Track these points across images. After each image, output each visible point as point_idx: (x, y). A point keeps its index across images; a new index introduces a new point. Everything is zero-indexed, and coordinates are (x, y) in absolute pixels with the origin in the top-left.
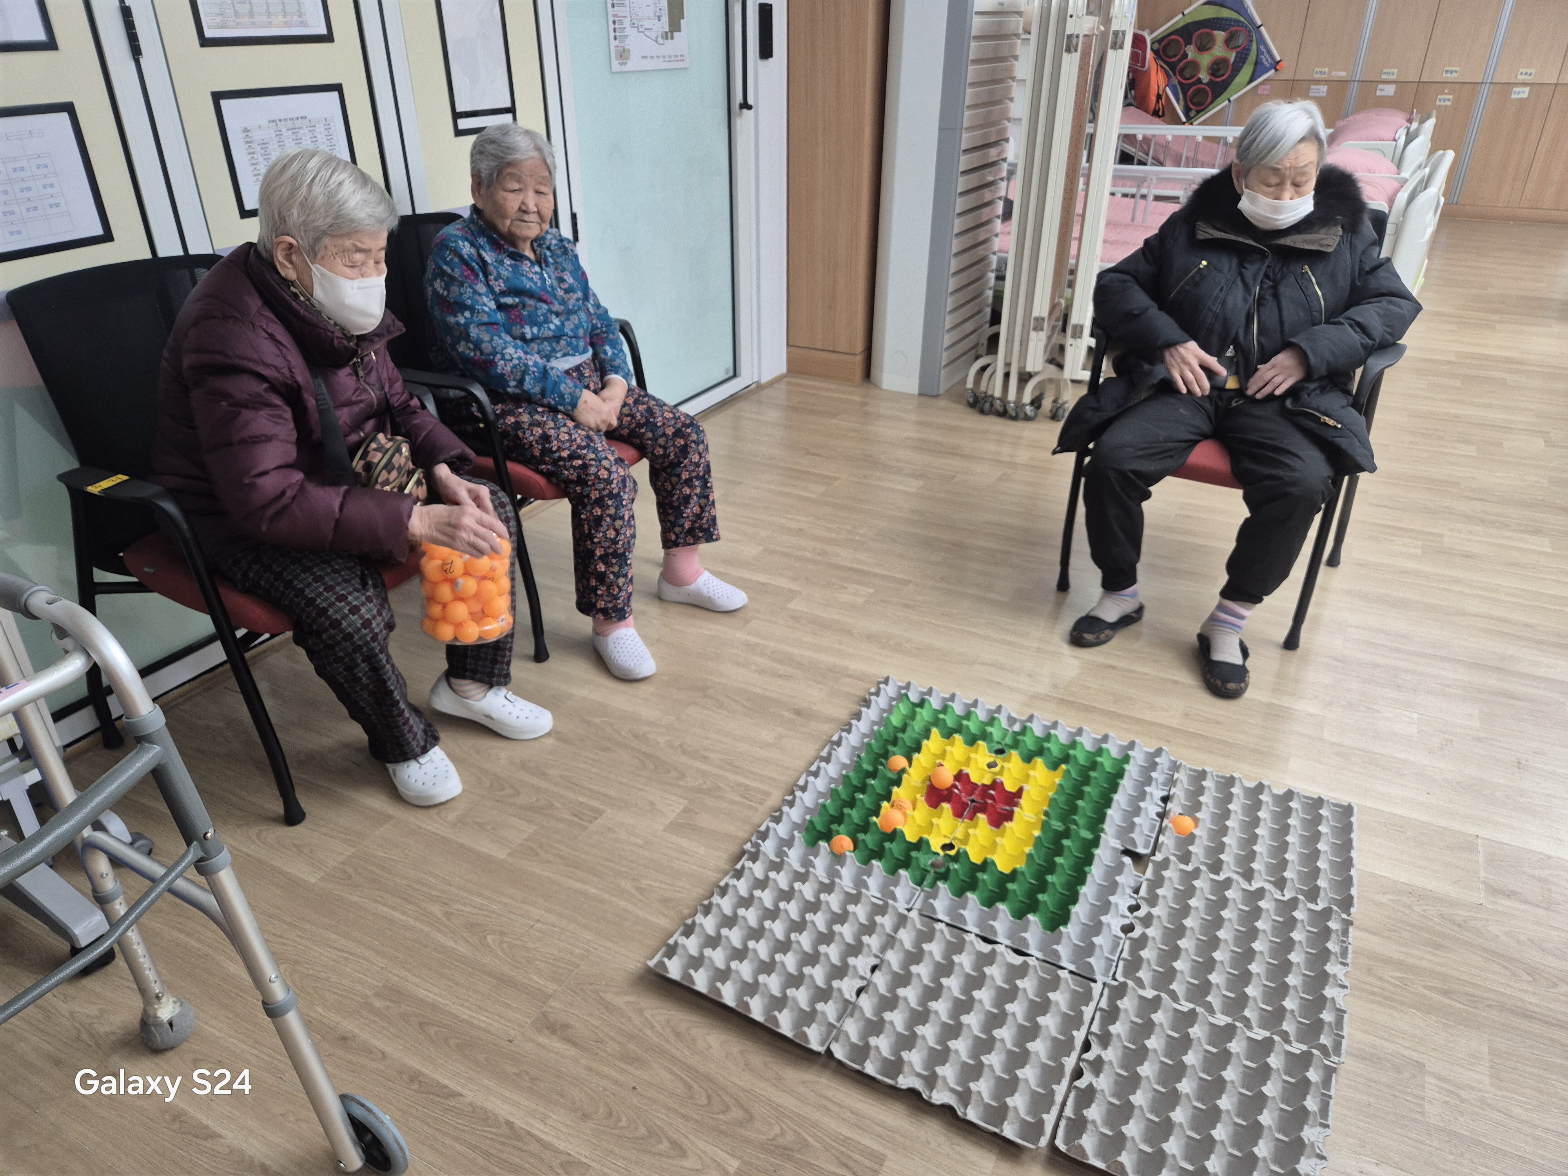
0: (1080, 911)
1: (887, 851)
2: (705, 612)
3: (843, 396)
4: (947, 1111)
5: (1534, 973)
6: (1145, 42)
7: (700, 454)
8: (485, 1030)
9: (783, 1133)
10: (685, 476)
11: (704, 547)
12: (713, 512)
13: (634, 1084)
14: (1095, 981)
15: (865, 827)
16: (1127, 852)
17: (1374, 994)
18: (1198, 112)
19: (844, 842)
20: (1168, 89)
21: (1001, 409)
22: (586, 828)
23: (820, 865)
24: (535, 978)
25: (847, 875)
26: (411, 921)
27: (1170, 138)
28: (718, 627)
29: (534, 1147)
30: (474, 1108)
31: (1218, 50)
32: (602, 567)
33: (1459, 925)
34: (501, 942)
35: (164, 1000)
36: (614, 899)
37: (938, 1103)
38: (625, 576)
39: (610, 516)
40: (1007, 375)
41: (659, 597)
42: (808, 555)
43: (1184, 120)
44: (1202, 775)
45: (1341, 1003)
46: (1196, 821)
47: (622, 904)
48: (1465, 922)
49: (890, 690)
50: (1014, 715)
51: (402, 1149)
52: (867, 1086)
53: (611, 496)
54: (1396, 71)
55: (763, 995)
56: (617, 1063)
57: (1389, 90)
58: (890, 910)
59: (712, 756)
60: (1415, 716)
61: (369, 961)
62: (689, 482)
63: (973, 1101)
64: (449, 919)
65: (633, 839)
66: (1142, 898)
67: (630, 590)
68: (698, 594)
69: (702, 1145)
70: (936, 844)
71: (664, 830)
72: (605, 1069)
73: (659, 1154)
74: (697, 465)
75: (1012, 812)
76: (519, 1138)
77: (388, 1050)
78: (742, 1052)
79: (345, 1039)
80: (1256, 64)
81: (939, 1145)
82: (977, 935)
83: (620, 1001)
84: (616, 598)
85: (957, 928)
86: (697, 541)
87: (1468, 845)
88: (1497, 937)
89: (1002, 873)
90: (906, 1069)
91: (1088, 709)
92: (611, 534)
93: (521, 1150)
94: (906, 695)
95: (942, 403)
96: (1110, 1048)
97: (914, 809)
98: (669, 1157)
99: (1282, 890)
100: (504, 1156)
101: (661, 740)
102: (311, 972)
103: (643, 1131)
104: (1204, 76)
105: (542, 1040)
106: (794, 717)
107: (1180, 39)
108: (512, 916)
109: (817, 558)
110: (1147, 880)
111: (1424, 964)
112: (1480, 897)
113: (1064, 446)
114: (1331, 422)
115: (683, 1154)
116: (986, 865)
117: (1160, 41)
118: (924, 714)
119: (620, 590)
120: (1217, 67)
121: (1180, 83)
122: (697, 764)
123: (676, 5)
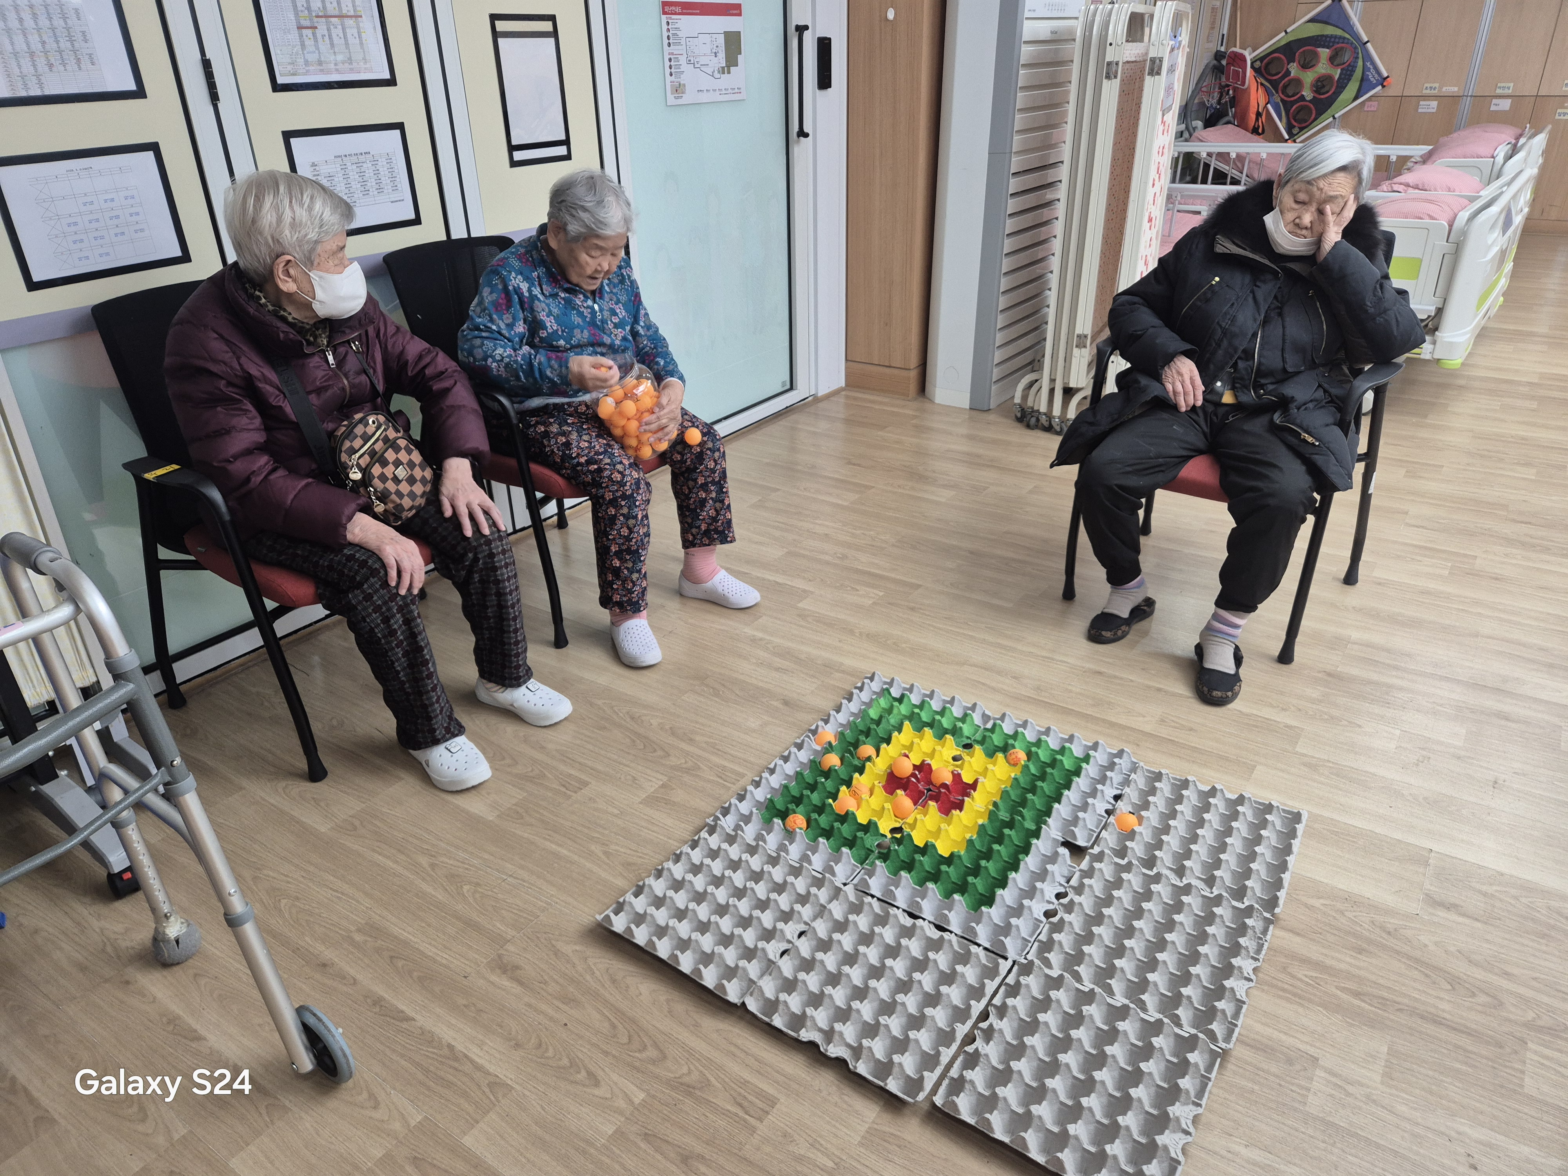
0: (1006, 896)
1: (836, 831)
2: (719, 608)
3: (896, 410)
4: (840, 1063)
5: (1455, 982)
6: (1245, 61)
7: (715, 461)
8: (445, 966)
9: (690, 1072)
10: (701, 480)
11: (721, 548)
12: (728, 516)
13: (566, 1021)
14: (1006, 958)
15: (820, 809)
16: (1066, 844)
17: (1284, 990)
18: (1301, 129)
19: (798, 820)
20: (1269, 106)
21: (1046, 424)
22: (570, 797)
23: (772, 841)
24: (498, 925)
25: (795, 851)
26: (400, 870)
27: (1264, 156)
28: (731, 623)
29: (467, 1068)
30: (423, 1031)
31: (1323, 67)
32: (617, 563)
33: (1389, 933)
34: (475, 891)
35: (172, 919)
36: (582, 861)
37: (833, 1056)
38: (639, 571)
39: (623, 515)
40: (1052, 391)
41: (680, 594)
42: (827, 558)
43: (1287, 137)
44: (1158, 777)
45: (1241, 994)
46: (1140, 819)
47: (588, 865)
48: (1396, 930)
49: (876, 686)
50: (987, 712)
51: (345, 1055)
52: (775, 1037)
53: (624, 497)
54: (1511, 85)
55: (694, 952)
56: (556, 1002)
57: (1505, 105)
58: (826, 883)
59: (698, 738)
60: (1398, 732)
61: (358, 901)
62: (704, 487)
63: (863, 1056)
64: (433, 870)
65: (611, 809)
66: (1071, 887)
67: (644, 584)
68: (714, 592)
69: (615, 1077)
70: (885, 827)
71: (641, 803)
72: (543, 1007)
73: (576, 1082)
74: (713, 471)
75: (963, 801)
76: (456, 1059)
77: (359, 977)
78: (668, 1001)
79: (324, 965)
80: (1362, 80)
81: (829, 1094)
82: (904, 911)
83: (568, 949)
84: (631, 592)
85: (887, 902)
86: (711, 542)
87: (1421, 858)
88: (1426, 946)
89: (941, 856)
90: (809, 1023)
91: (1066, 712)
92: (625, 532)
93: (456, 1069)
94: (888, 690)
95: (992, 417)
96: (1005, 1019)
97: (871, 795)
98: (584, 1086)
99: (1211, 888)
100: (442, 1074)
101: (654, 722)
102: (306, 906)
103: (565, 1062)
104: (1308, 94)
105: (494, 978)
106: (781, 706)
107: (1282, 57)
108: (489, 870)
109: (837, 561)
110: (1081, 870)
111: (1344, 967)
112: (1414, 907)
113: (1062, 459)
114: (1310, 439)
115: (597, 1084)
116: (927, 849)
117: (1261, 59)
118: (904, 709)
119: (634, 585)
120: (1320, 84)
121: (1282, 100)
122: (684, 745)
123: (733, 42)
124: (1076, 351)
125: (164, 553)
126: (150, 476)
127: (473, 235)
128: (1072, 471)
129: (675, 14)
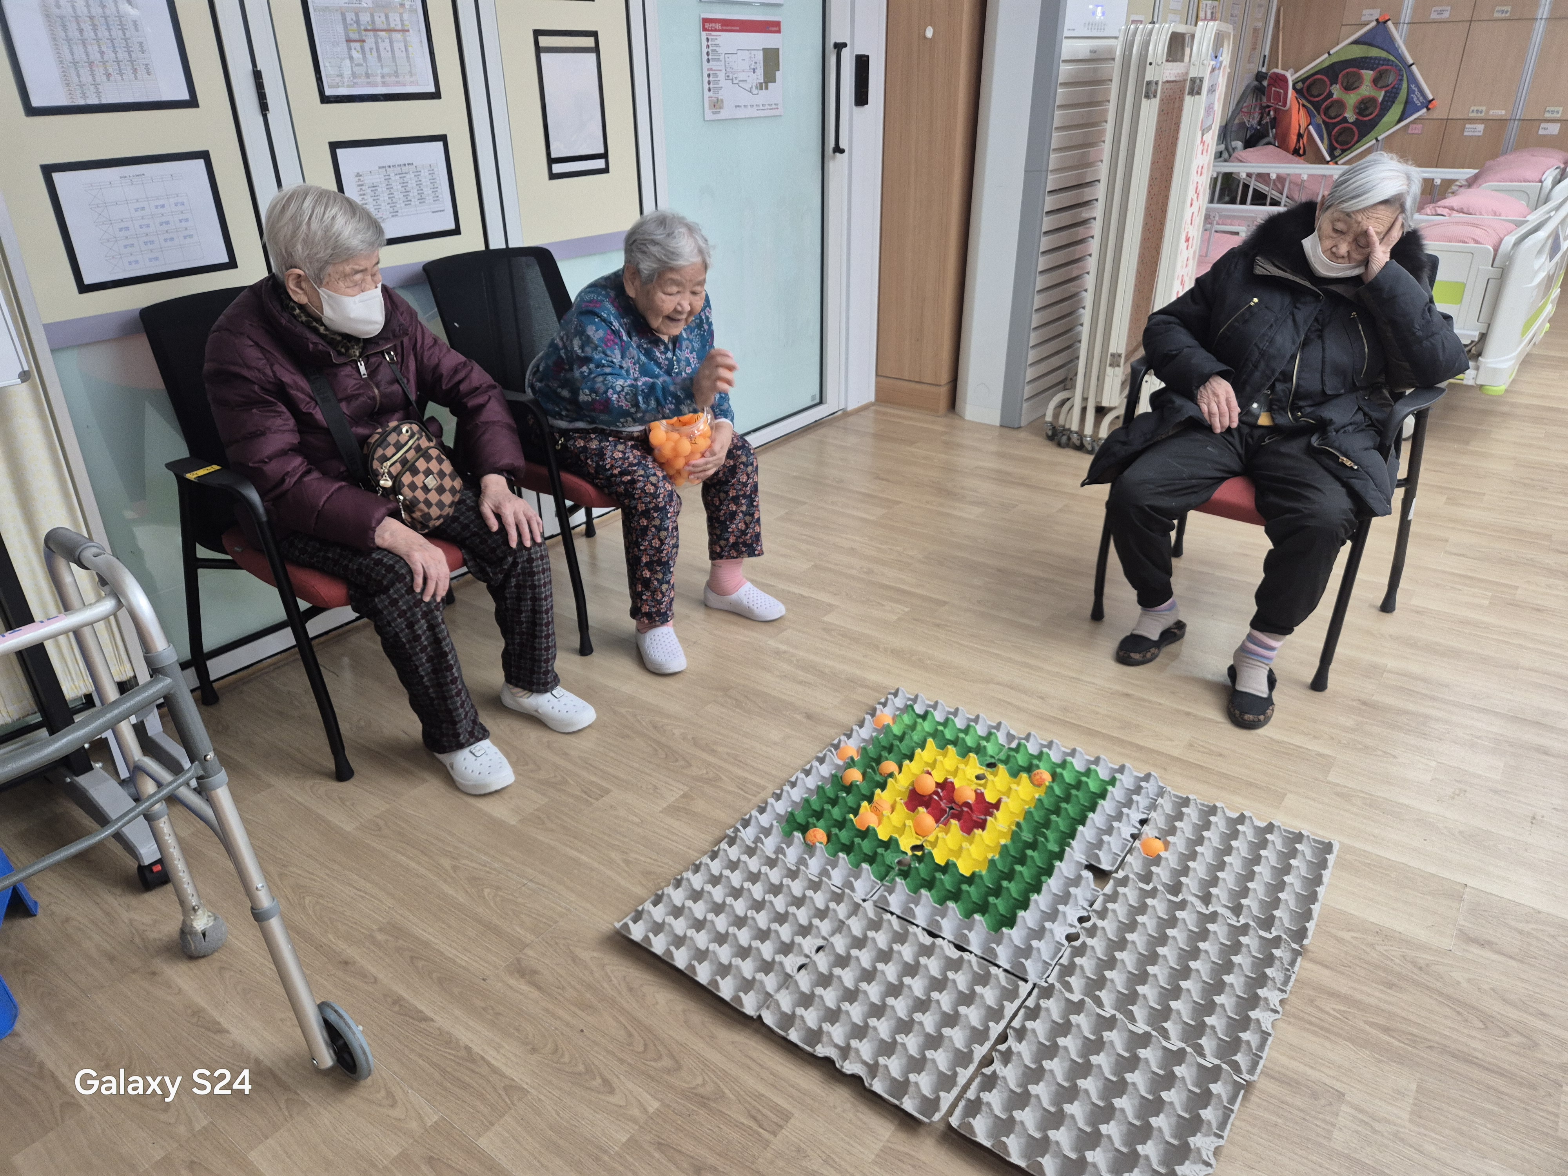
0: (1028, 918)
1: (856, 847)
2: (744, 620)
3: (926, 426)
4: (855, 1081)
5: (1487, 1021)
6: (1287, 82)
7: (748, 475)
8: (464, 968)
9: (704, 1084)
10: (733, 494)
11: (748, 561)
12: (757, 529)
13: (582, 1027)
14: (1026, 981)
15: (841, 824)
16: (1090, 867)
17: (1310, 1023)
18: (1343, 151)
19: (819, 834)
20: (1311, 127)
21: (1078, 443)
22: (591, 804)
23: (792, 854)
24: (518, 929)
25: (814, 865)
26: (423, 871)
27: (1305, 177)
28: (755, 635)
29: (485, 1070)
30: (441, 1032)
31: (1366, 90)
32: (648, 574)
33: (1421, 969)
34: (496, 895)
35: (200, 912)
36: (601, 867)
37: (849, 1072)
38: (668, 582)
39: (655, 526)
40: (1084, 410)
41: (706, 605)
42: (853, 572)
43: (1328, 158)
44: (1186, 802)
45: (1266, 1026)
46: (1167, 845)
47: (609, 873)
48: (1427, 965)
49: (899, 702)
50: (1012, 732)
51: (364, 1053)
52: (791, 1052)
53: (657, 508)
54: (1561, 109)
55: (712, 962)
56: (574, 1009)
57: (1554, 129)
58: (846, 899)
59: (720, 749)
60: (1434, 764)
61: (380, 901)
62: (735, 500)
63: (879, 1074)
64: (455, 872)
65: (632, 818)
66: (1094, 911)
67: (672, 595)
68: (739, 604)
69: (630, 1085)
70: (906, 843)
71: (661, 812)
72: (561, 1012)
73: (590, 1089)
74: (745, 485)
75: (985, 821)
76: (473, 1061)
77: (381, 976)
78: (684, 1011)
79: (346, 963)
80: (1406, 103)
81: (844, 1111)
82: (924, 929)
83: (587, 955)
84: (660, 603)
85: (906, 920)
86: (740, 554)
87: (1455, 893)
88: (1459, 983)
89: (962, 875)
90: (825, 1039)
91: (1092, 733)
92: (656, 543)
93: (473, 1071)
94: (912, 707)
95: (1022, 435)
96: (1024, 1042)
97: (893, 811)
98: (599, 1093)
99: (1238, 917)
100: (458, 1075)
101: (677, 732)
102: (331, 905)
103: (581, 1068)
104: (1350, 116)
105: (512, 982)
106: (804, 720)
107: (1326, 79)
108: (510, 874)
109: (864, 576)
110: (1104, 894)
111: (1372, 1001)
112: (1447, 943)
113: (1093, 478)
114: (1348, 463)
115: (612, 1091)
116: (948, 868)
117: (1304, 80)
118: (927, 726)
119: (664, 595)
120: (1364, 107)
121: (1324, 122)
122: (705, 756)
123: (771, 59)
124: (1109, 370)
125: (202, 552)
126: (192, 476)
127: (511, 246)
128: (1103, 491)
129: (716, 30)
